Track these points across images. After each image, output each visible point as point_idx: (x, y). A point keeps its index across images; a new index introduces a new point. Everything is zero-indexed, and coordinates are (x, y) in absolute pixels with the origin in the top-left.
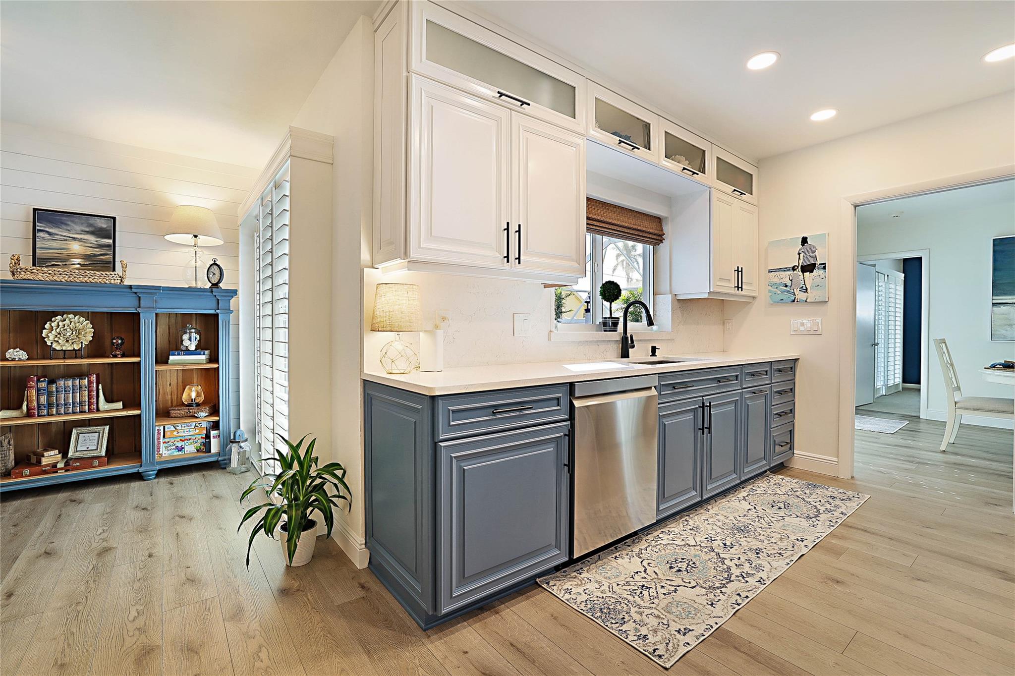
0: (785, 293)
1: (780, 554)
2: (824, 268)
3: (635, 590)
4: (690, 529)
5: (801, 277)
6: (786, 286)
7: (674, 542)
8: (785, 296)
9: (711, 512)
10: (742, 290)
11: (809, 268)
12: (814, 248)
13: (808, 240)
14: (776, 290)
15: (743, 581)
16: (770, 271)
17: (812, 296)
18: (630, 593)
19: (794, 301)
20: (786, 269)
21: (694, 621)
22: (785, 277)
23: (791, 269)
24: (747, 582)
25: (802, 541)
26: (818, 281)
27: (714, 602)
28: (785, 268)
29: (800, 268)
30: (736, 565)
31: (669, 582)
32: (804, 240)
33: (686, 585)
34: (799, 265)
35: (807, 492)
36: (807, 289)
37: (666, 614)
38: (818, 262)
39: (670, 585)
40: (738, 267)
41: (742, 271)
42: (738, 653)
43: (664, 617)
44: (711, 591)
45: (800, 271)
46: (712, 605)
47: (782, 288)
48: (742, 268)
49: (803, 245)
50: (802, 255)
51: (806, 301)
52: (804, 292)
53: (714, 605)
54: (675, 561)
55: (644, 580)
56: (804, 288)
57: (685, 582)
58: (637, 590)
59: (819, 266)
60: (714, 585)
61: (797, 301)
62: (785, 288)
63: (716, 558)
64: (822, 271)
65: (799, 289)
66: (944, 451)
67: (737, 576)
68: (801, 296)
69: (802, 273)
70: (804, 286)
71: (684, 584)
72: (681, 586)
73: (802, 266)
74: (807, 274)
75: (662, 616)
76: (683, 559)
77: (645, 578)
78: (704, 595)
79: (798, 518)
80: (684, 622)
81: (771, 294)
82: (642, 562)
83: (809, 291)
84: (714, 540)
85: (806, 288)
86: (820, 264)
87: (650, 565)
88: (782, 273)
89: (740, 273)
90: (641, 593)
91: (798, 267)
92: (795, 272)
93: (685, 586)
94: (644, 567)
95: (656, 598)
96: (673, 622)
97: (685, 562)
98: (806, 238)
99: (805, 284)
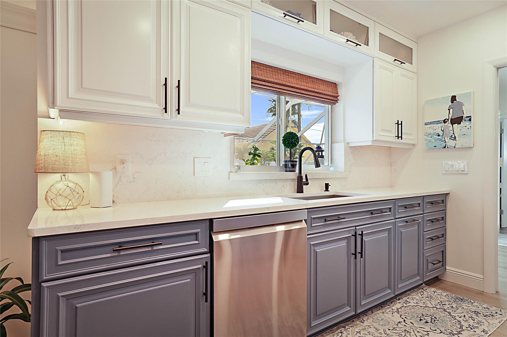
0: (438, 141)
2: (470, 120)
5: (451, 128)
6: (439, 135)
8: (438, 144)
9: (366, 323)
10: (402, 139)
11: (457, 121)
12: (461, 104)
13: (456, 98)
14: (431, 138)
16: (426, 124)
17: (459, 143)
19: (445, 147)
20: (438, 122)
22: (438, 128)
23: (443, 121)
26: (464, 130)
29: (450, 120)
32: (454, 98)
34: (449, 118)
35: (454, 306)
36: (455, 138)
38: (465, 116)
40: (398, 121)
41: (401, 124)
45: (450, 123)
47: (435, 137)
48: (402, 122)
49: (452, 102)
50: (451, 110)
51: (455, 147)
52: (453, 140)
56: (453, 136)
59: (466, 119)
61: (448, 148)
62: (438, 137)
64: (468, 123)
65: (449, 138)
68: (451, 143)
69: (451, 125)
70: (453, 135)
74: (455, 125)
81: (427, 142)
83: (457, 139)
85: (455, 136)
86: (466, 117)
88: (435, 125)
89: (400, 126)
91: (448, 120)
92: (446, 124)
98: (455, 96)
99: (454, 134)
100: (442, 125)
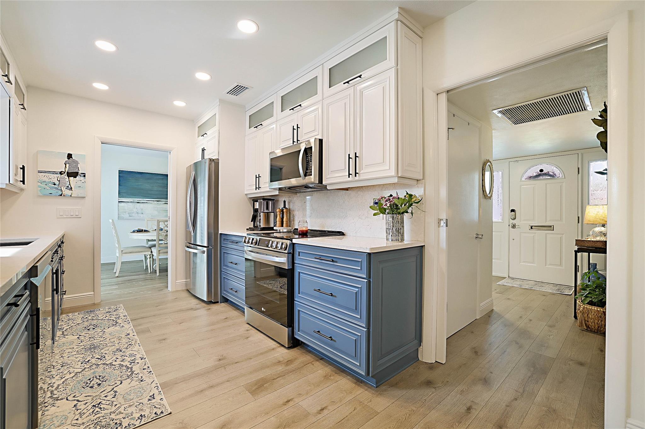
0: (54, 189)
1: (130, 345)
2: (84, 176)
3: (94, 411)
4: (62, 367)
5: (67, 180)
6: (55, 184)
7: (65, 378)
8: (54, 191)
11: (74, 175)
12: (77, 163)
13: (72, 156)
14: (46, 186)
15: (136, 364)
16: (40, 172)
17: (75, 193)
18: (94, 415)
19: (61, 195)
21: (147, 392)
22: (54, 178)
23: (59, 173)
24: (138, 363)
25: (129, 335)
26: (80, 184)
27: (141, 379)
28: (53, 172)
29: (66, 173)
30: (121, 361)
31: (104, 393)
32: (70, 156)
33: (116, 385)
34: (65, 171)
36: (71, 188)
37: (131, 401)
38: (80, 172)
39: (108, 393)
42: (179, 384)
43: (133, 403)
44: (132, 377)
45: (66, 175)
46: (142, 381)
47: (51, 185)
49: (68, 159)
50: (67, 165)
51: (71, 196)
52: (69, 190)
53: (143, 380)
54: (87, 384)
55: (87, 404)
56: (70, 187)
57: (113, 385)
58: (95, 410)
59: (81, 175)
60: (128, 375)
61: (64, 196)
62: (54, 186)
63: (106, 366)
64: (82, 178)
65: (65, 188)
66: (117, 276)
67: (130, 364)
68: (67, 192)
69: (68, 177)
71: (114, 386)
72: (114, 388)
73: (67, 172)
74: (71, 178)
75: (131, 404)
76: (90, 379)
77: (87, 403)
78: (131, 381)
79: (110, 328)
80: (144, 395)
81: (41, 189)
82: (67, 400)
83: (73, 189)
84: (89, 361)
85: (71, 187)
86: (81, 173)
87: (76, 396)
90: (101, 408)
91: (64, 173)
92: (62, 175)
93: (116, 387)
94: (74, 400)
95: (112, 403)
96: (141, 401)
97: (93, 380)
98: (71, 155)
99: (70, 185)
100: (58, 176)
